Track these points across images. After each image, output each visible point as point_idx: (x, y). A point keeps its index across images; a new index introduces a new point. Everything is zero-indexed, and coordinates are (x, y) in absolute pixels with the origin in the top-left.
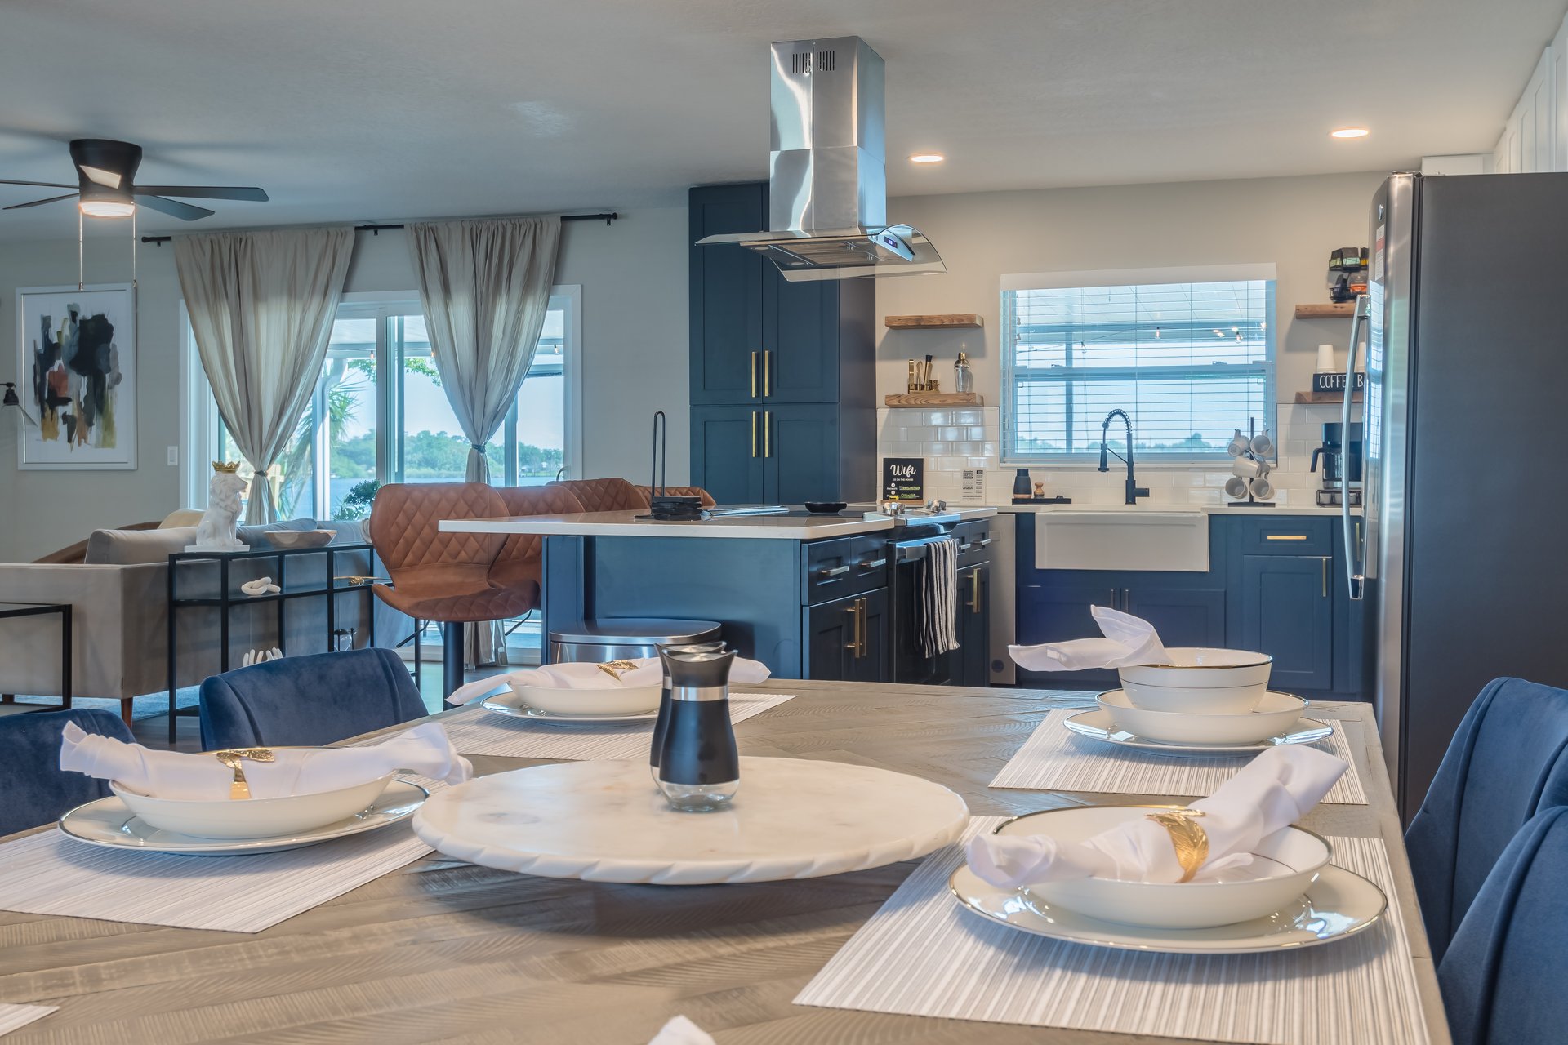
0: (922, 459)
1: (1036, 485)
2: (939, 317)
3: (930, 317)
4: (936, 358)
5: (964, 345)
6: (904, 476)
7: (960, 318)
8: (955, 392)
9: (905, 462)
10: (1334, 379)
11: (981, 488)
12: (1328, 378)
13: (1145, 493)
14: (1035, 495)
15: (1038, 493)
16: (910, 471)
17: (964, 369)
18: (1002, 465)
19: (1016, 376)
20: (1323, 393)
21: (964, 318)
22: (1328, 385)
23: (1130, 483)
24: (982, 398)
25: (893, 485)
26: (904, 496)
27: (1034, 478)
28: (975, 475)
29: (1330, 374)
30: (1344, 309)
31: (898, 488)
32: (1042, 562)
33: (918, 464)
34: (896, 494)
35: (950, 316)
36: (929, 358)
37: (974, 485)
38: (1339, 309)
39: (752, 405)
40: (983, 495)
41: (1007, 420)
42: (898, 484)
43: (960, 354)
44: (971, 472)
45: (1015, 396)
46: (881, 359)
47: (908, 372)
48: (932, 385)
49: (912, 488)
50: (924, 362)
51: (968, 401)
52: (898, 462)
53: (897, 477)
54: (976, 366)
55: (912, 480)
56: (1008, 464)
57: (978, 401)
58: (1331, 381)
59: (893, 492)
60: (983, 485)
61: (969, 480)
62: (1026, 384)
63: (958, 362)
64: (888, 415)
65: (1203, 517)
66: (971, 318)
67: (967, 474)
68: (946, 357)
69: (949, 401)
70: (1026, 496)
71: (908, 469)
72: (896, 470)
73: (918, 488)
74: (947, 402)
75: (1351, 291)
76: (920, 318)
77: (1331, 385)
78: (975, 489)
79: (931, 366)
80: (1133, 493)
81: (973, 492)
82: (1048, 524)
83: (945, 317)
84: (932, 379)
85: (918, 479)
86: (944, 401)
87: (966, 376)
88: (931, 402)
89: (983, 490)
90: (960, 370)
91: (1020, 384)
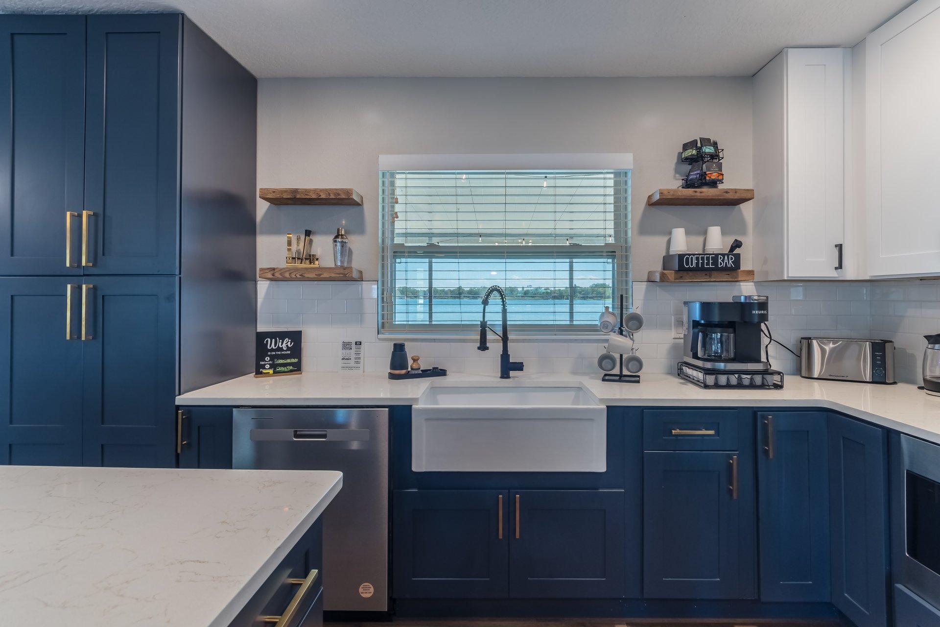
0: (300, 332)
1: (412, 359)
2: (315, 190)
3: (306, 190)
4: (315, 233)
5: (344, 222)
6: (281, 349)
7: (337, 192)
8: (334, 266)
9: (282, 335)
10: (697, 259)
11: (359, 358)
12: (692, 258)
13: (519, 367)
14: (412, 369)
15: (415, 366)
16: (286, 344)
17: (343, 244)
18: (380, 336)
19: (394, 252)
20: (685, 273)
21: (340, 192)
22: (692, 265)
23: (505, 356)
24: (361, 272)
25: (267, 359)
26: (280, 369)
27: (410, 351)
28: (353, 346)
29: (694, 255)
30: (703, 194)
31: (274, 361)
32: (420, 463)
33: (296, 337)
34: (270, 368)
35: (326, 190)
36: (308, 233)
37: (353, 356)
38: (698, 194)
39: (68, 275)
40: (361, 365)
41: (385, 293)
42: (273, 358)
43: (338, 230)
44: (349, 343)
45: (393, 271)
46: (262, 233)
47: (286, 247)
48: (311, 258)
49: (288, 361)
50: (303, 237)
51: (345, 275)
52: (273, 335)
53: (272, 350)
54: (355, 242)
55: (289, 352)
56: (387, 336)
57: (355, 275)
58: (695, 261)
59: (267, 366)
60: (361, 356)
61: (348, 351)
62: (403, 260)
63: (337, 237)
64: (269, 287)
65: (601, 410)
66: (348, 192)
67: (346, 346)
68: (325, 233)
69: (325, 275)
70: (403, 372)
71: (285, 342)
72: (271, 344)
73: (296, 360)
74: (322, 276)
75: (708, 178)
76: (295, 191)
77: (694, 265)
78: (353, 360)
79: (311, 241)
80: (508, 367)
81: (352, 363)
82: (427, 420)
83: (321, 190)
84: (312, 253)
85: (296, 351)
86: (320, 275)
87: (346, 252)
88: (306, 275)
89: (362, 361)
90: (338, 244)
91: (398, 260)
